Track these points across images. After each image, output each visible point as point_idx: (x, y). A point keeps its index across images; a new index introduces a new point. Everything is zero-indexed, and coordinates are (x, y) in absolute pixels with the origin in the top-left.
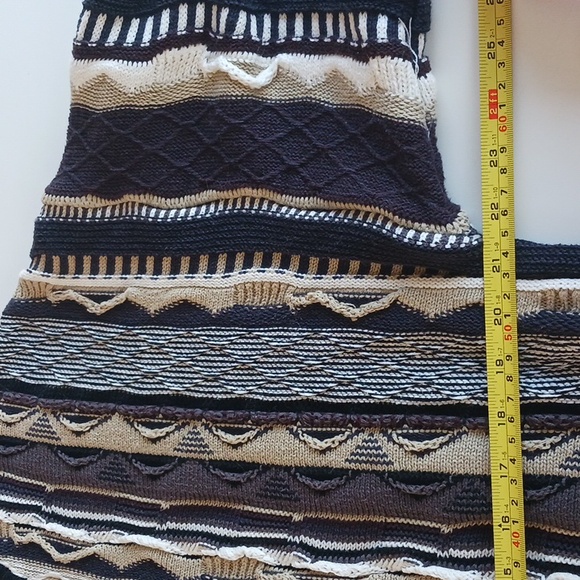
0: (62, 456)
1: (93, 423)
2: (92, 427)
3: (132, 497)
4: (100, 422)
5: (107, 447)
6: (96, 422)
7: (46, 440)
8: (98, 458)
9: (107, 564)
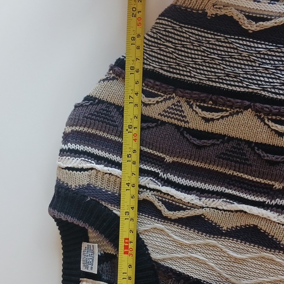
0: (187, 136)
1: (224, 114)
2: (222, 117)
3: (246, 176)
4: (231, 114)
5: (233, 134)
6: (228, 114)
7: (176, 122)
8: (221, 142)
9: (211, 224)
